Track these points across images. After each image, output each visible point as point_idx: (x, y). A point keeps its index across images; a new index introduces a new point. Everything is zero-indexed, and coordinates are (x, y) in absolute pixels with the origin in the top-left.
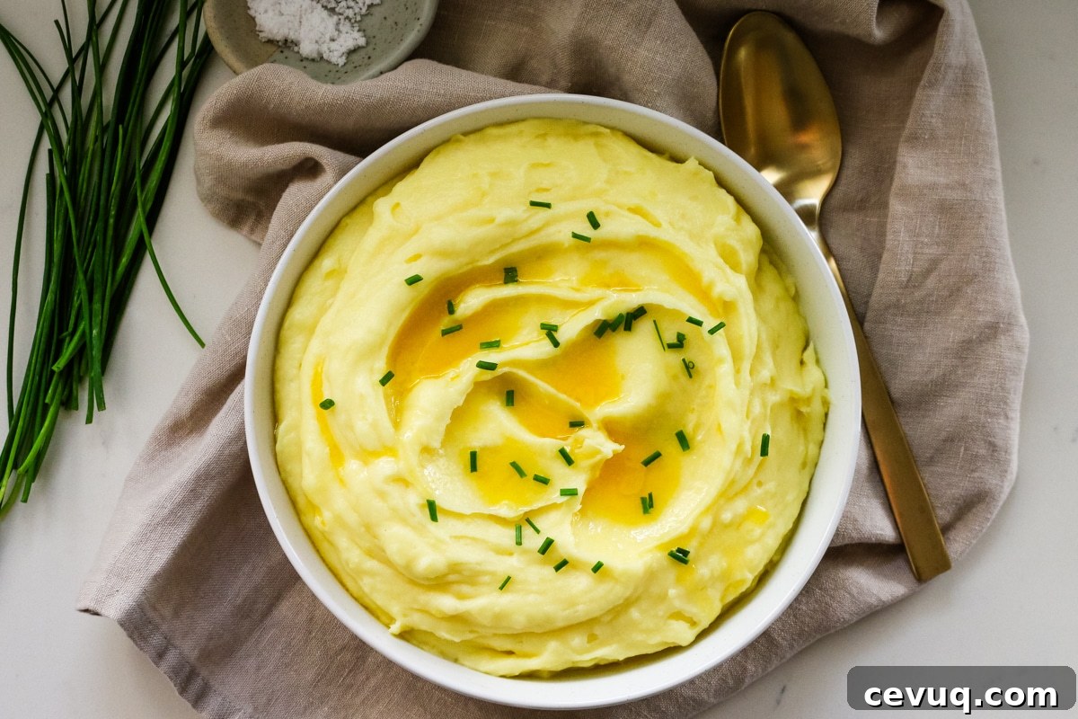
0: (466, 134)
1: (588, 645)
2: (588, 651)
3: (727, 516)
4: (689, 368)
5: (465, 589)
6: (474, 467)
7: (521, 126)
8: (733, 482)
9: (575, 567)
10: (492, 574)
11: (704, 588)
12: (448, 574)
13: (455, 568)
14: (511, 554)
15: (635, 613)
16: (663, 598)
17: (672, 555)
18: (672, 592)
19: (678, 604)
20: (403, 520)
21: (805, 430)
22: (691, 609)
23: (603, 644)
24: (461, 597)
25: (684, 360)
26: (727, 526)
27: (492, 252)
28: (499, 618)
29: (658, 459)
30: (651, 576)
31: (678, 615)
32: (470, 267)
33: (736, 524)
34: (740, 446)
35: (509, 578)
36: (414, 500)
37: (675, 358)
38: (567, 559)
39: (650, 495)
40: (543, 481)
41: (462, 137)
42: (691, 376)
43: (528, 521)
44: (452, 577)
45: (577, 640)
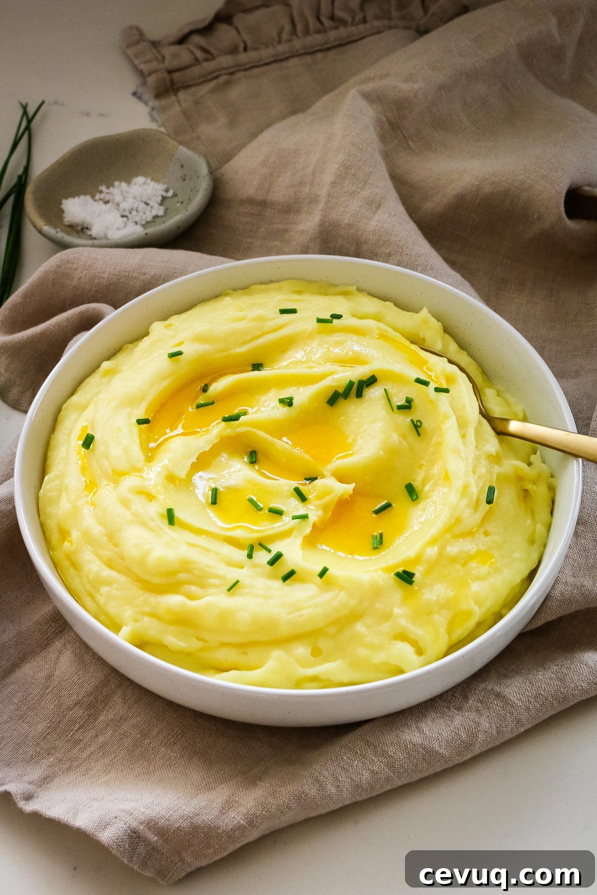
0: (235, 290)
1: (312, 659)
2: (312, 665)
3: (453, 549)
4: (417, 426)
5: (194, 589)
6: (214, 502)
7: (282, 284)
8: (458, 520)
9: (302, 581)
10: (222, 578)
11: (430, 613)
12: (179, 572)
13: (186, 566)
14: (241, 567)
15: (360, 627)
16: (387, 616)
17: (398, 575)
18: (397, 611)
19: (403, 622)
20: (143, 524)
21: (533, 513)
22: (417, 631)
23: (327, 660)
24: (191, 597)
25: (412, 421)
26: (453, 560)
27: (245, 343)
28: (224, 616)
29: (389, 508)
30: (376, 592)
31: (402, 637)
32: (225, 354)
33: (464, 560)
34: (466, 488)
35: (237, 582)
36: (155, 510)
37: (404, 420)
38: (295, 569)
39: (381, 535)
40: (278, 513)
41: (231, 292)
42: (419, 435)
43: (260, 544)
44: (183, 576)
45: (301, 650)
